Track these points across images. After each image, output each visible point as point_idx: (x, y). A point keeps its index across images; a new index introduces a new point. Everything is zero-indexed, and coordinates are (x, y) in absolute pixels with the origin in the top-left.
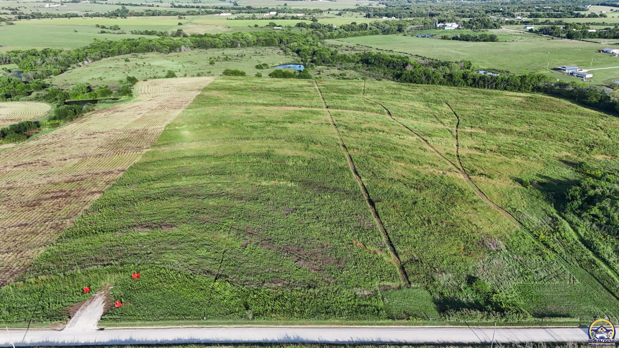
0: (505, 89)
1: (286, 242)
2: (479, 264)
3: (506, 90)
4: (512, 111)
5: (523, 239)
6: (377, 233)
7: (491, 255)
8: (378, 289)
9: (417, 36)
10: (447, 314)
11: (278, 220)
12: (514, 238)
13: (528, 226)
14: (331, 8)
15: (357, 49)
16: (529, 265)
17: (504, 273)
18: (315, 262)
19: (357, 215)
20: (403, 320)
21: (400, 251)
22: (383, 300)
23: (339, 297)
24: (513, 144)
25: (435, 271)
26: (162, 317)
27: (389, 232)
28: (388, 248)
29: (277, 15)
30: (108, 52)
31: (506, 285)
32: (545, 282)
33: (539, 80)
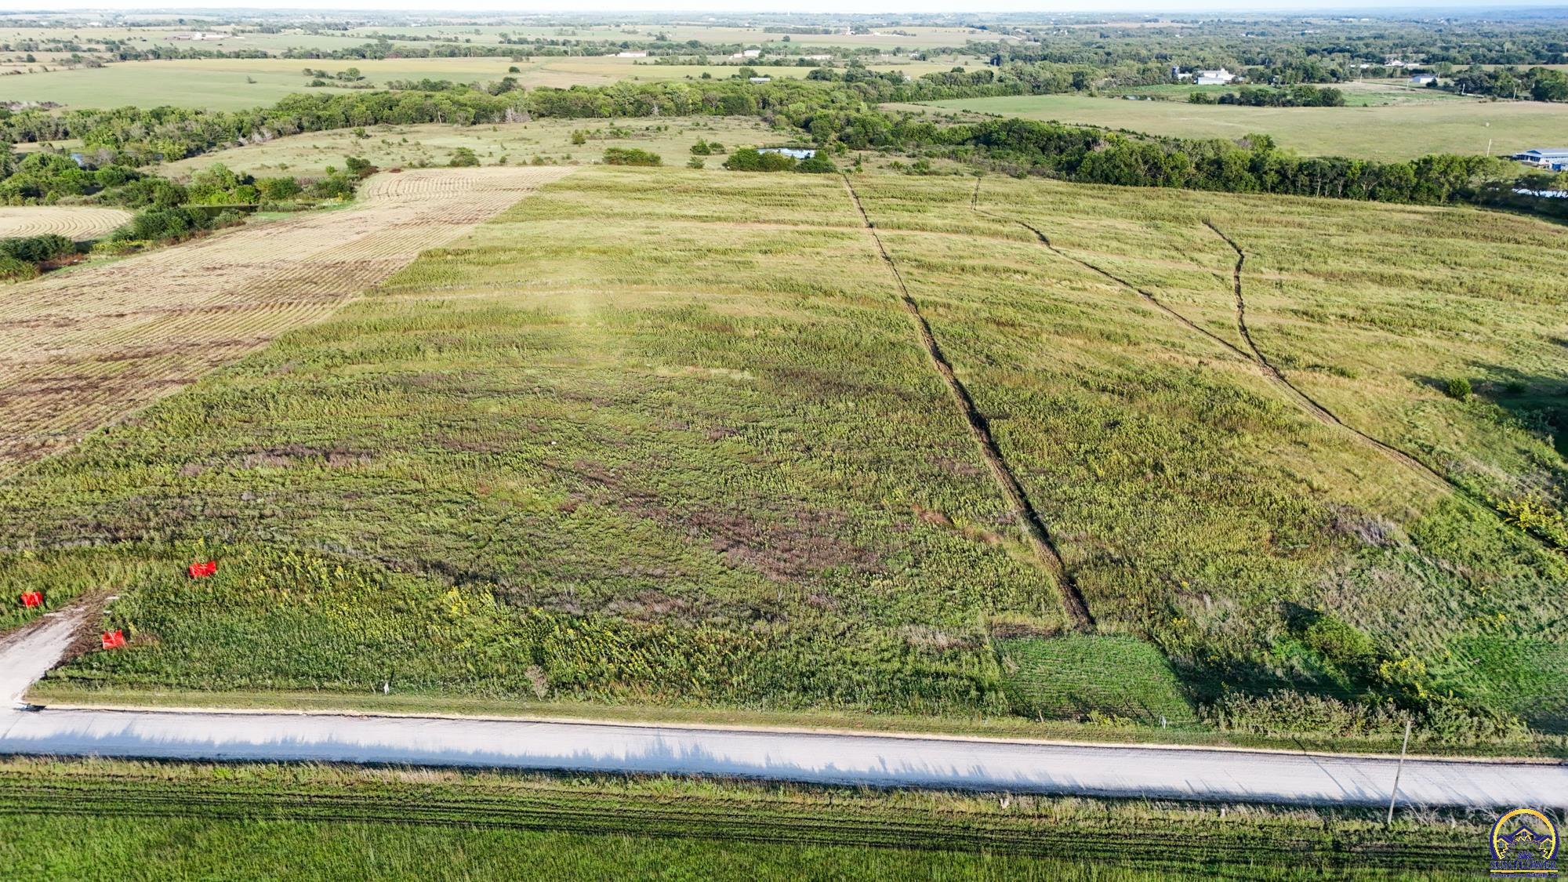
0: (1372, 196)
1: (700, 502)
2: (1326, 579)
3: (1374, 199)
4: (1397, 238)
5: (1465, 522)
6: (990, 491)
7: (1364, 557)
8: (984, 631)
9: (1125, 98)
10: (1223, 707)
11: (688, 451)
12: (1437, 518)
13: (1476, 489)
14: (902, 47)
15: (963, 119)
16: (1494, 590)
17: (1412, 606)
18: (785, 555)
19: (931, 447)
20: (1066, 722)
21: (1063, 534)
22: (1000, 662)
23: (851, 649)
24: (1408, 305)
25: (1179, 589)
26: (244, 681)
27: (1028, 488)
28: (1025, 528)
29: (761, 56)
30: (319, 117)
31: (1421, 639)
32: (1556, 637)
33: (1470, 171)
